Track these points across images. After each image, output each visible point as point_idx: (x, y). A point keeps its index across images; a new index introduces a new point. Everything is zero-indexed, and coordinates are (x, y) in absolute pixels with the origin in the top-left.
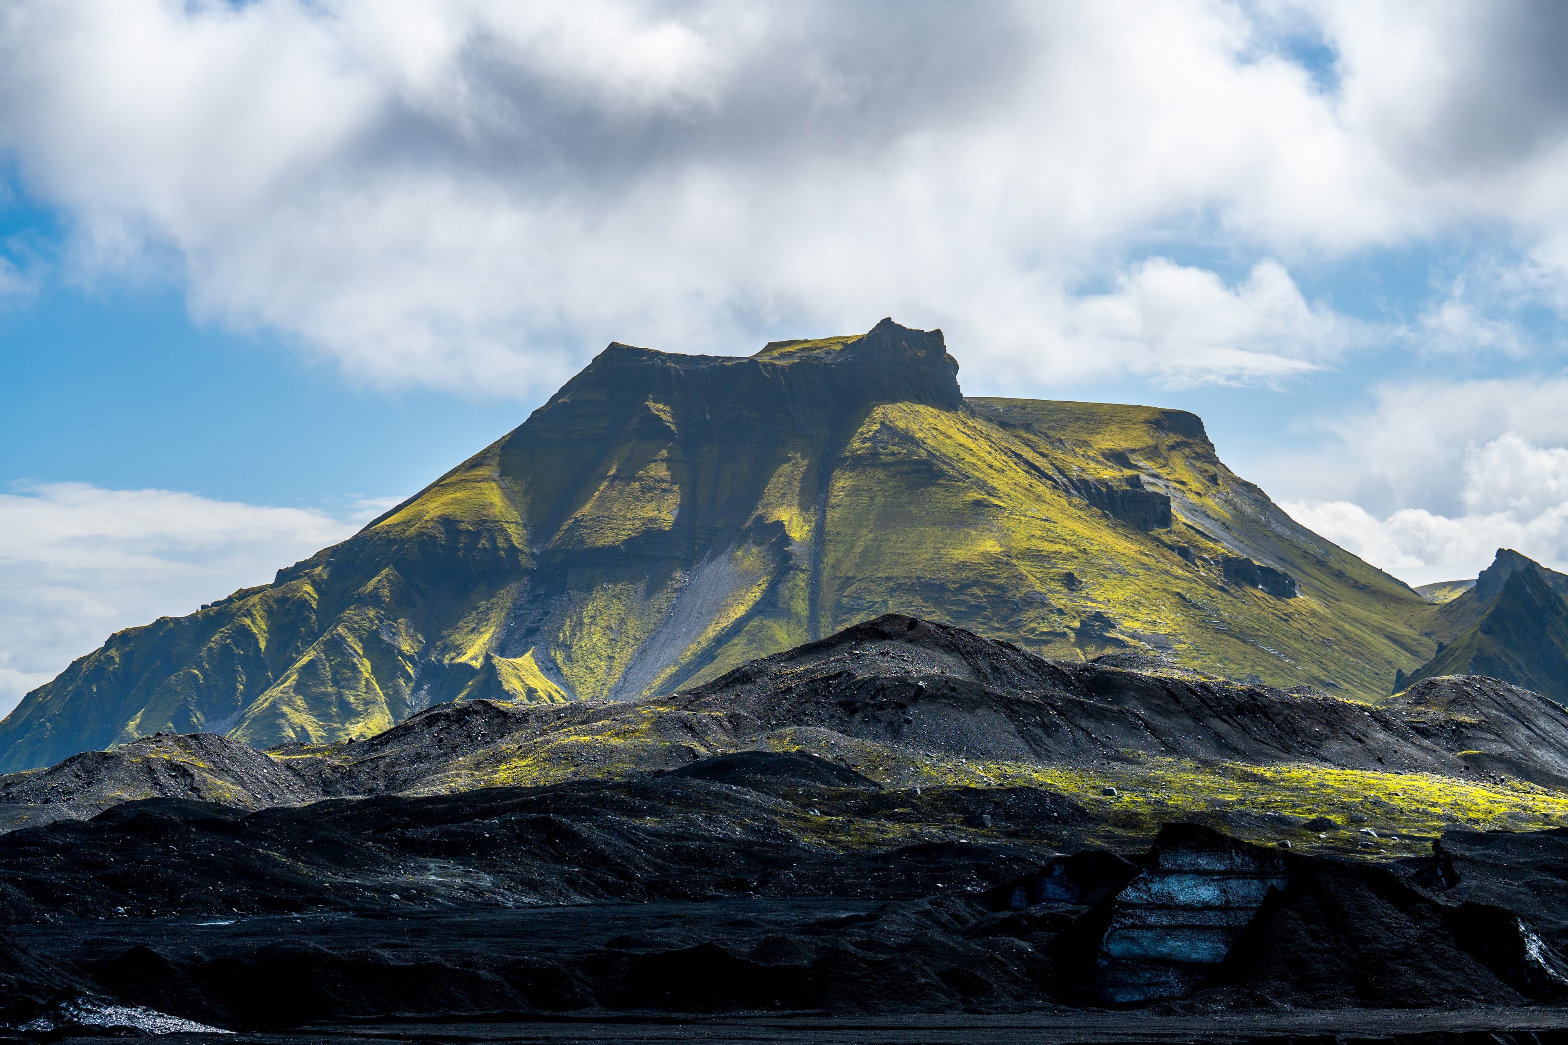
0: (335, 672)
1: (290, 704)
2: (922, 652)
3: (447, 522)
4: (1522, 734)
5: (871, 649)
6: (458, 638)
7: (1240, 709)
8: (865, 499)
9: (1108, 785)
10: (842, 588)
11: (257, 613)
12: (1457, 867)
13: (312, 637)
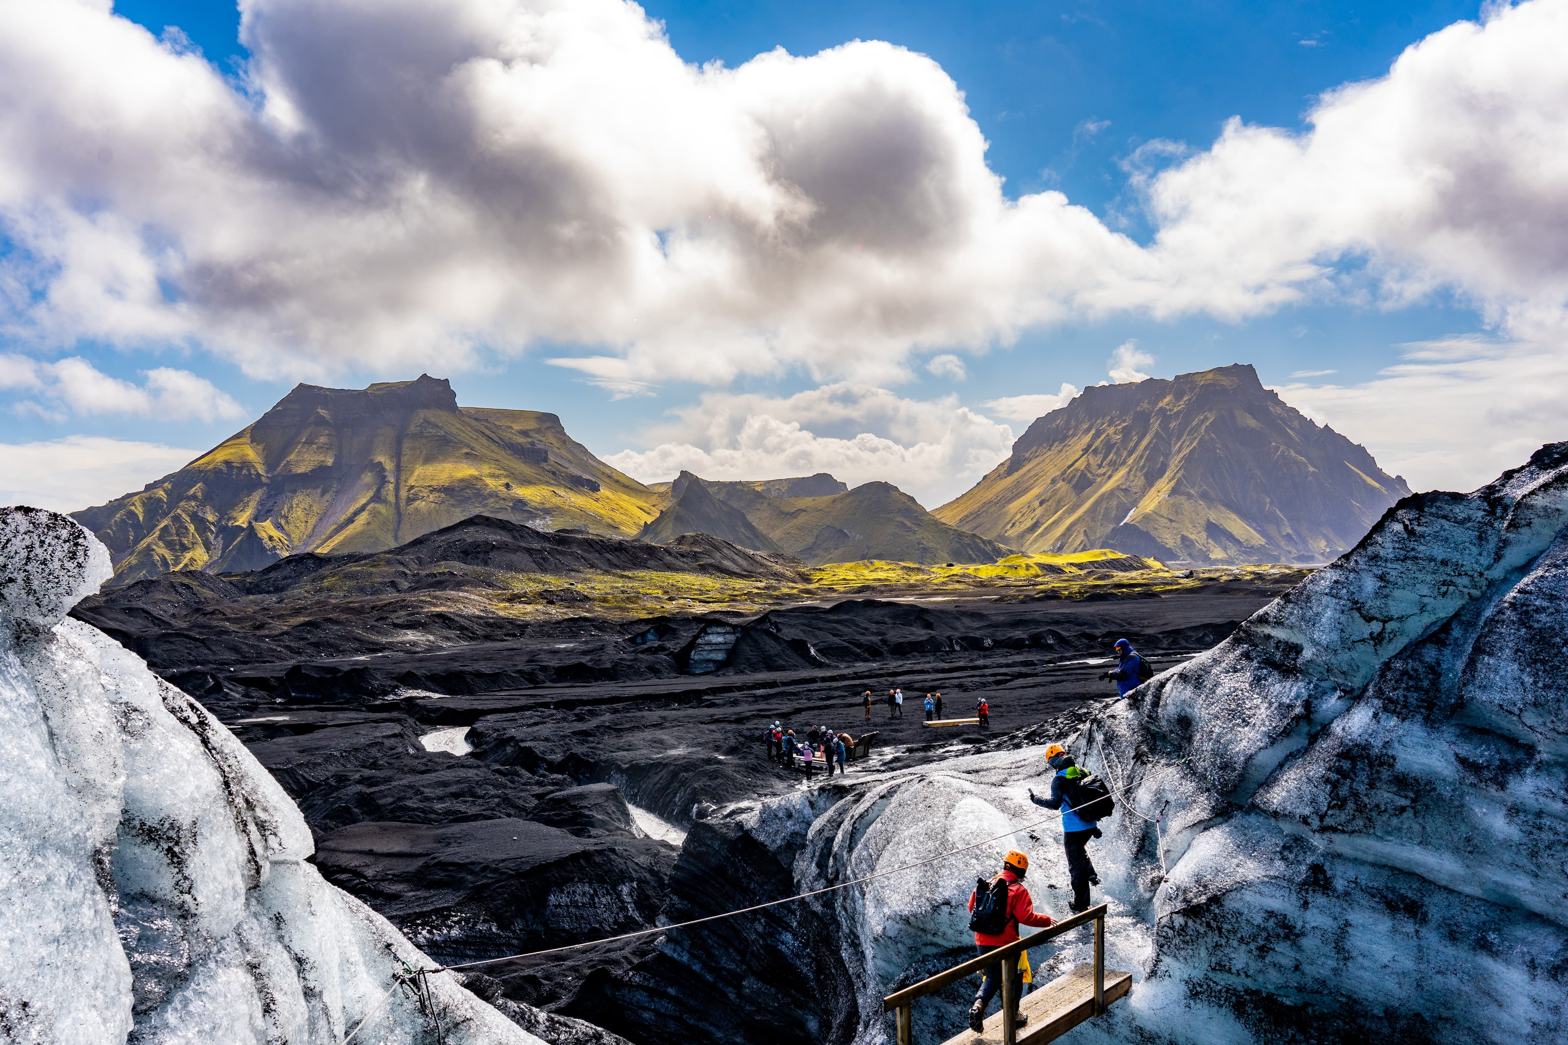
0: (177, 530)
1: (156, 545)
2: (492, 530)
3: (227, 463)
4: (718, 555)
5: (472, 529)
6: (235, 514)
7: (616, 549)
8: (418, 452)
9: (572, 581)
10: (409, 490)
11: (138, 504)
12: (780, 626)
13: (165, 514)
